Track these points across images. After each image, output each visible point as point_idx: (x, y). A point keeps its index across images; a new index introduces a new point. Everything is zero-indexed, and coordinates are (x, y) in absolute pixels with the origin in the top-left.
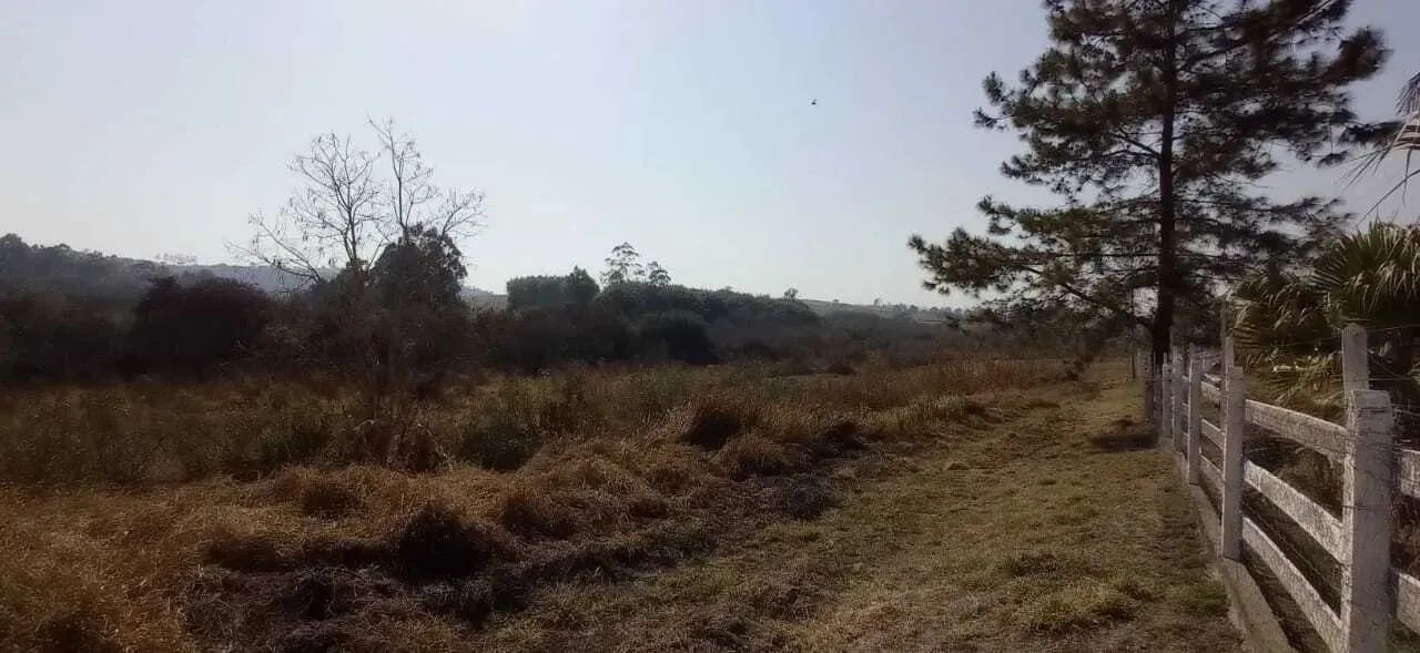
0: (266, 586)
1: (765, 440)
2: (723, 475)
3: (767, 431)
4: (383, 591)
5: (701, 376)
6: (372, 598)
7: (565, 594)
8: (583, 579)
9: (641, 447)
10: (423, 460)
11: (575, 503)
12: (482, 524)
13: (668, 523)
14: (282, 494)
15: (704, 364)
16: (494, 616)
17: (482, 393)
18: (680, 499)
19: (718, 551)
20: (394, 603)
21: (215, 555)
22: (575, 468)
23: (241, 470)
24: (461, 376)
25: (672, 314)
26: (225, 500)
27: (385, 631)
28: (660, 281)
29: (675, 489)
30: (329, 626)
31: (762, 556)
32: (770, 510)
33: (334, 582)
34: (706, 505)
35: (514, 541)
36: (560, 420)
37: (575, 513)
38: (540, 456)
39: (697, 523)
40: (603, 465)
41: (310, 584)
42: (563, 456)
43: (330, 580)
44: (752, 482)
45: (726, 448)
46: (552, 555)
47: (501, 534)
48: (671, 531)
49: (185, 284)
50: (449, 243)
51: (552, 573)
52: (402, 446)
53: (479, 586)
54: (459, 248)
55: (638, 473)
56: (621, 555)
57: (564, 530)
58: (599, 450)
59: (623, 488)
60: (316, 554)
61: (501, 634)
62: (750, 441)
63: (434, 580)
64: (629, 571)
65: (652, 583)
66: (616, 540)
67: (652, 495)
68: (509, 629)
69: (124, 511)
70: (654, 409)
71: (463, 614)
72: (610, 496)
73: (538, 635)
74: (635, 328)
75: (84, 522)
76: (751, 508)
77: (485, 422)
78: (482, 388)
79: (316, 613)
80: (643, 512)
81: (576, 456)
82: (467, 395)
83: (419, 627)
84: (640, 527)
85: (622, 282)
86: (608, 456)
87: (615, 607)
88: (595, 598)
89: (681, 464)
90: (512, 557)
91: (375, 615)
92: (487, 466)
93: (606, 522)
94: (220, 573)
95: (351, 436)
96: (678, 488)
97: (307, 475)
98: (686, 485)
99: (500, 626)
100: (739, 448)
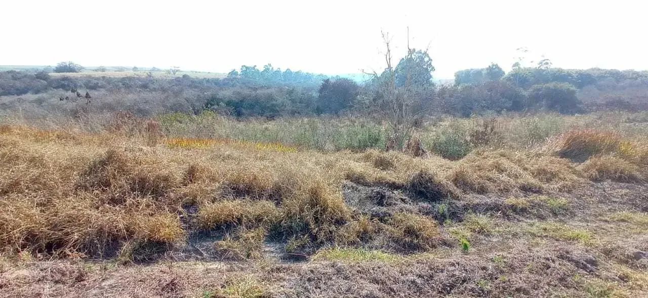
0: (364, 191)
1: (622, 160)
2: (583, 177)
3: (624, 155)
4: (403, 200)
5: (569, 120)
6: (399, 203)
7: (483, 220)
8: (492, 215)
9: (528, 156)
10: (418, 151)
11: (490, 179)
12: (444, 182)
13: (543, 197)
14: (367, 158)
15: (573, 114)
16: (448, 221)
17: (441, 125)
18: (552, 187)
19: (576, 218)
20: (408, 206)
21: (348, 177)
22: (490, 163)
23: (354, 149)
24: (432, 117)
25: (551, 85)
26: (349, 159)
27: (404, 216)
28: (545, 66)
29: (549, 180)
30: (384, 209)
31: (612, 228)
32: (621, 203)
33: (386, 194)
34: (569, 192)
35: (458, 192)
36: (480, 139)
37: (488, 183)
38: (471, 155)
39: (563, 200)
40: (505, 163)
41: (378, 193)
42: (483, 156)
43: (385, 193)
44: (607, 184)
45: (588, 162)
46: (477, 201)
47: (452, 187)
48: (545, 201)
49: (332, 81)
50: (428, 56)
51: (475, 208)
52: (408, 145)
53: (442, 207)
54: (431, 58)
55: (525, 169)
56: (514, 208)
57: (482, 191)
58: (503, 155)
59: (516, 175)
60: (379, 183)
61: (451, 229)
62: (609, 160)
63: (424, 201)
64: (517, 216)
65: (532, 225)
66: (511, 200)
67: (533, 181)
68: (455, 228)
69: (323, 158)
70: (538, 137)
71: (435, 218)
72: (509, 178)
73: (469, 234)
74: (525, 93)
75: (314, 160)
76: (605, 199)
77: (443, 138)
78: (441, 123)
79: (380, 203)
80: (526, 189)
81: (490, 156)
82: (434, 126)
83: (418, 218)
84: (525, 196)
85: (519, 68)
86: (508, 159)
87: (510, 231)
88: (497, 225)
89: (554, 168)
90: (457, 198)
91: (401, 209)
92: (444, 157)
93: (505, 191)
94: (349, 183)
95: (389, 139)
96: (551, 180)
97: (375, 152)
98: (557, 179)
99: (451, 226)
100: (599, 163)
